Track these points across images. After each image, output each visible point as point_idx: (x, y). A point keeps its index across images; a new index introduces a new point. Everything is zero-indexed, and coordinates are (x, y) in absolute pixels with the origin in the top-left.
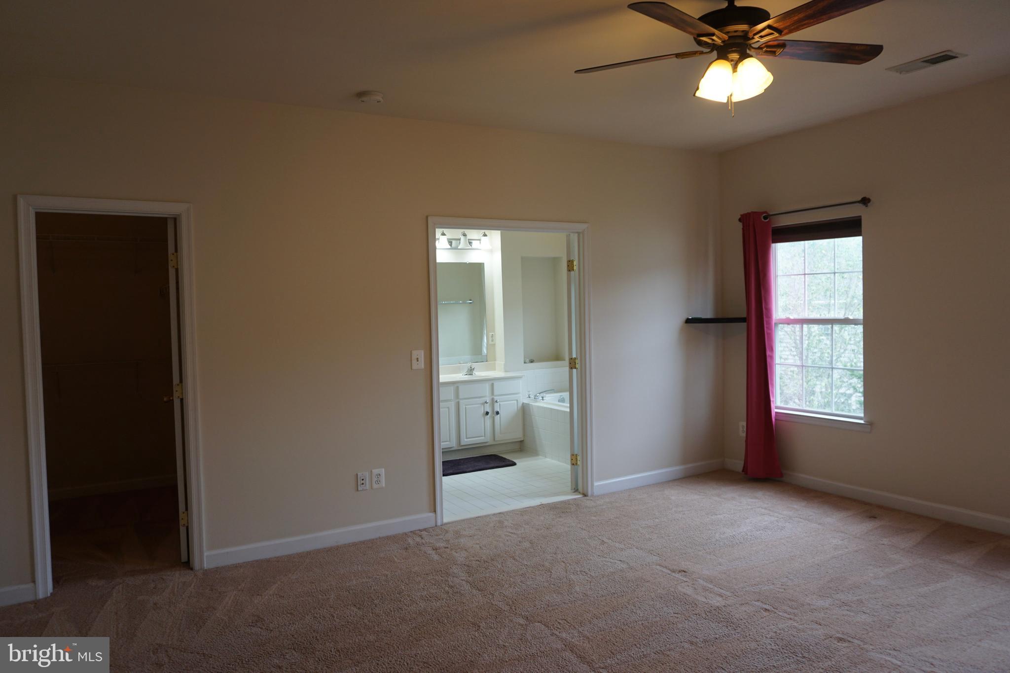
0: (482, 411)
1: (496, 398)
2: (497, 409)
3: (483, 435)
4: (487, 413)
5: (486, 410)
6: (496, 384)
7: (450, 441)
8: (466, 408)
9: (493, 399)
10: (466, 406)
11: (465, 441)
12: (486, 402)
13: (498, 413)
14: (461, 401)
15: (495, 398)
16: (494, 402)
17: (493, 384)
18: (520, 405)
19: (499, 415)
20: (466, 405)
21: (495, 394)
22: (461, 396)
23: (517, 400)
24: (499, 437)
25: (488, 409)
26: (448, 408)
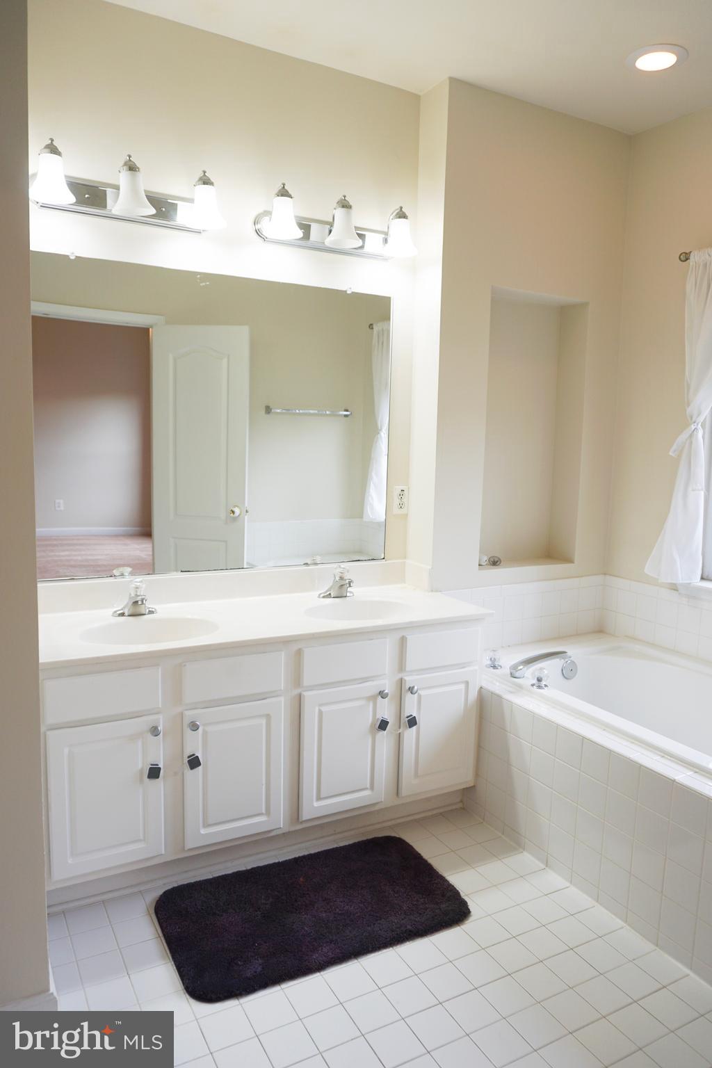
0: (368, 719)
1: (410, 680)
2: (410, 709)
3: (368, 786)
4: (383, 725)
5: (380, 716)
6: (413, 641)
7: (268, 812)
8: (320, 713)
9: (401, 681)
10: (324, 709)
11: (314, 807)
12: (382, 695)
13: (412, 722)
14: (306, 694)
15: (407, 678)
16: (403, 690)
17: (403, 641)
18: (473, 695)
19: (414, 728)
20: (321, 705)
21: (408, 668)
22: (307, 681)
23: (467, 683)
24: (411, 786)
25: (386, 710)
26: (268, 717)
